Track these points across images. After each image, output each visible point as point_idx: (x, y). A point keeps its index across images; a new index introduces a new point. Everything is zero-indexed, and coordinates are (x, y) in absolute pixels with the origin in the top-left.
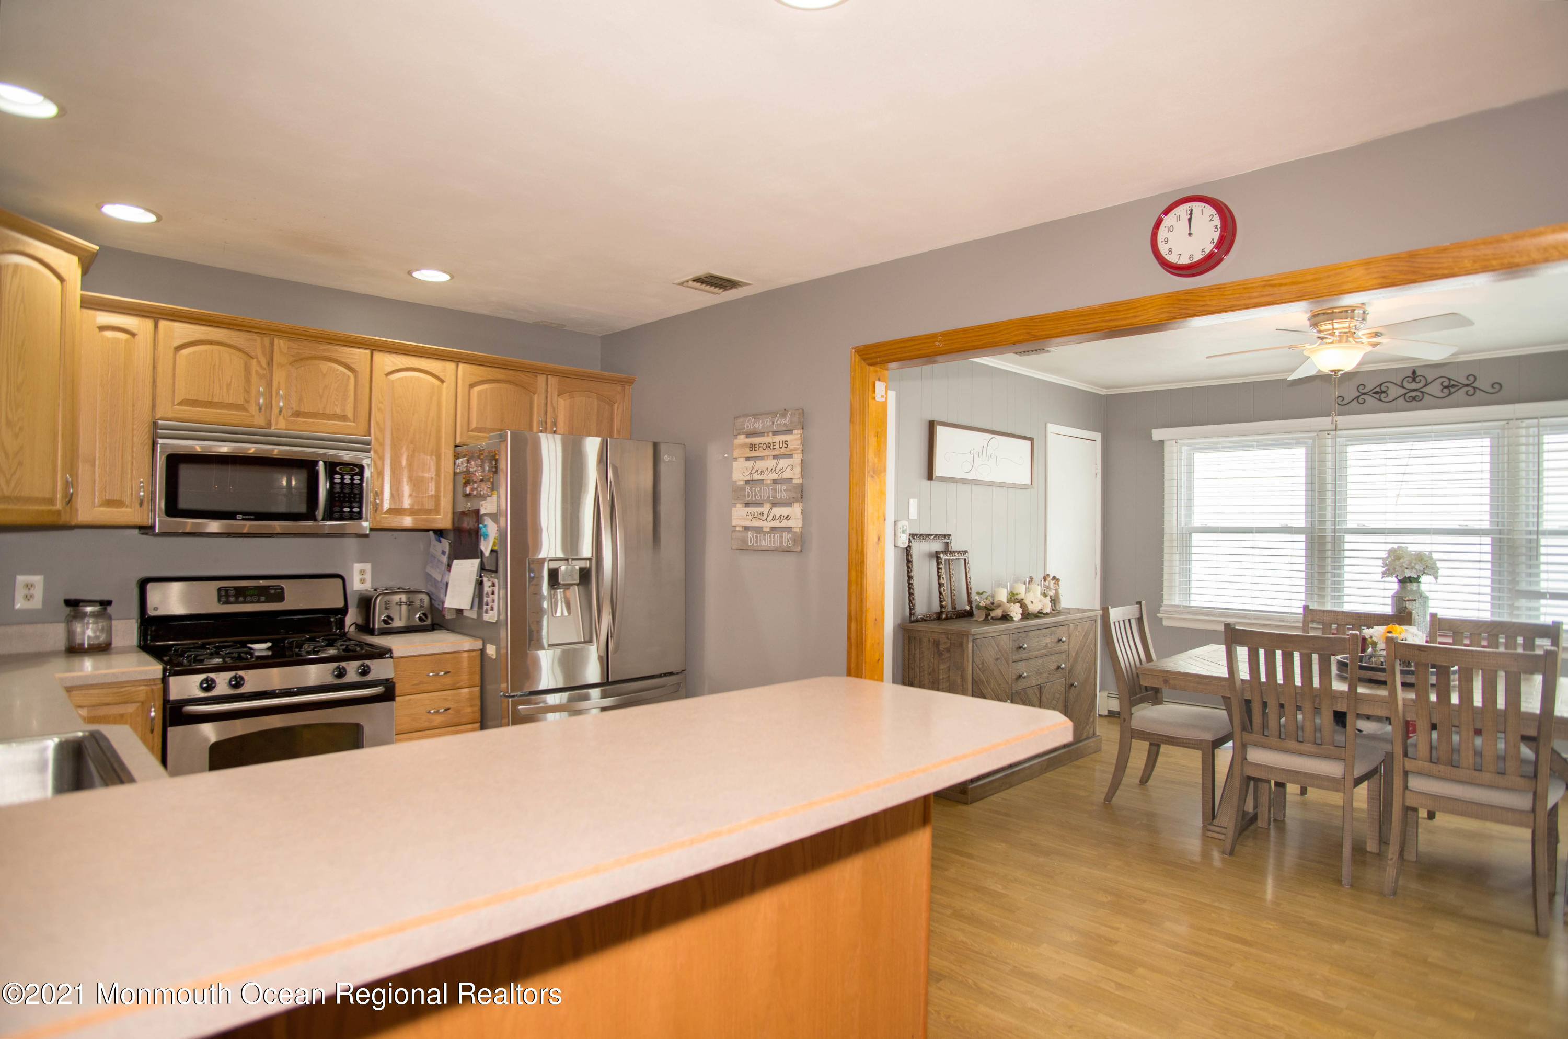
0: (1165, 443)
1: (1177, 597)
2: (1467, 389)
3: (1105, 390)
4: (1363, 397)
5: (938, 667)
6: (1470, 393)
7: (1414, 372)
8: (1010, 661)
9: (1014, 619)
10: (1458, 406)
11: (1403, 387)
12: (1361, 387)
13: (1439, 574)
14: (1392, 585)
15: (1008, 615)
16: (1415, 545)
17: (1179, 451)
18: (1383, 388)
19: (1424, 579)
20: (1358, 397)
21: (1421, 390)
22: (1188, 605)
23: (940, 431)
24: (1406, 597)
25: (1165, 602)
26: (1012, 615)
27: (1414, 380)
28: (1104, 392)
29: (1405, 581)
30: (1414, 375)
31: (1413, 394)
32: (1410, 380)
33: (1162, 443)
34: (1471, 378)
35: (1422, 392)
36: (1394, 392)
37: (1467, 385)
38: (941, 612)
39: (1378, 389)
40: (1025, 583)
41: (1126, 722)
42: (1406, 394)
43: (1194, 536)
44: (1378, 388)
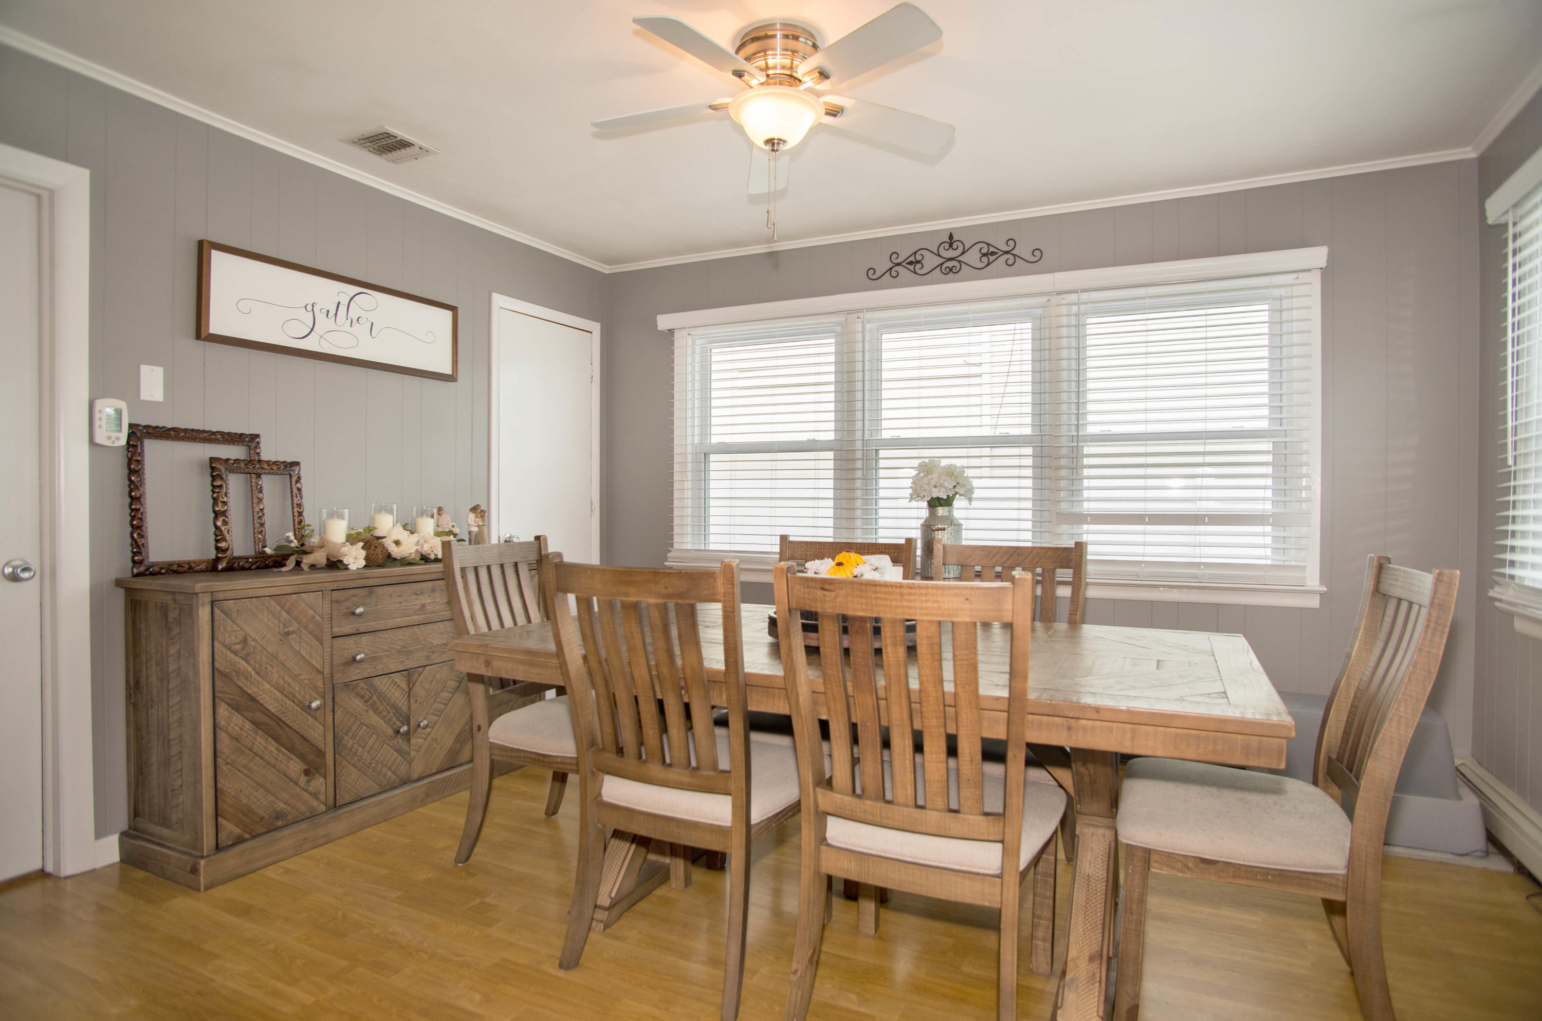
0: (677, 334)
1: (689, 538)
2: (1006, 256)
3: (608, 267)
4: (897, 268)
5: (167, 651)
6: (1010, 262)
7: (951, 237)
8: (327, 637)
9: (350, 567)
10: (998, 277)
11: (939, 256)
12: (894, 256)
13: (973, 496)
14: (921, 511)
15: (341, 561)
16: (948, 458)
17: (693, 344)
18: (919, 258)
19: (956, 503)
20: (891, 269)
21: (958, 259)
22: (703, 548)
23: (218, 260)
24: (934, 526)
25: (676, 546)
26: (345, 562)
27: (951, 246)
28: (606, 269)
29: (935, 503)
30: (951, 240)
31: (950, 264)
32: (947, 246)
33: (671, 332)
34: (1011, 243)
35: (959, 262)
36: (930, 261)
37: (1007, 253)
38: (217, 560)
39: (912, 259)
40: (432, 517)
41: (481, 732)
42: (942, 264)
43: (713, 457)
44: (913, 256)
